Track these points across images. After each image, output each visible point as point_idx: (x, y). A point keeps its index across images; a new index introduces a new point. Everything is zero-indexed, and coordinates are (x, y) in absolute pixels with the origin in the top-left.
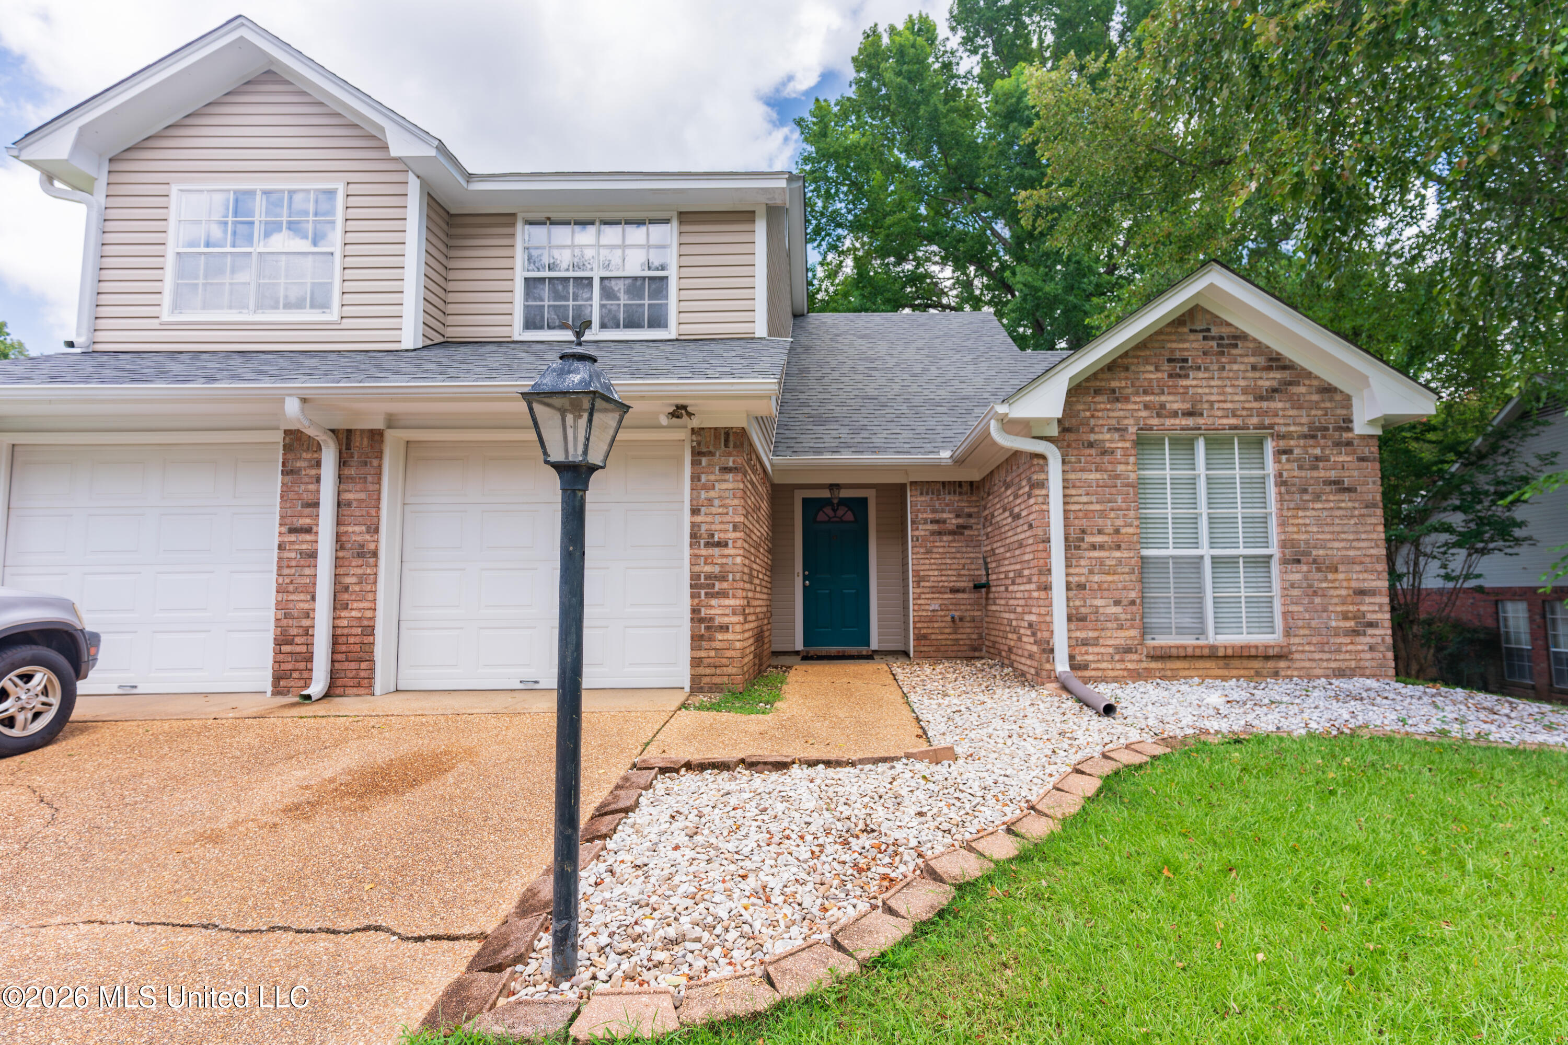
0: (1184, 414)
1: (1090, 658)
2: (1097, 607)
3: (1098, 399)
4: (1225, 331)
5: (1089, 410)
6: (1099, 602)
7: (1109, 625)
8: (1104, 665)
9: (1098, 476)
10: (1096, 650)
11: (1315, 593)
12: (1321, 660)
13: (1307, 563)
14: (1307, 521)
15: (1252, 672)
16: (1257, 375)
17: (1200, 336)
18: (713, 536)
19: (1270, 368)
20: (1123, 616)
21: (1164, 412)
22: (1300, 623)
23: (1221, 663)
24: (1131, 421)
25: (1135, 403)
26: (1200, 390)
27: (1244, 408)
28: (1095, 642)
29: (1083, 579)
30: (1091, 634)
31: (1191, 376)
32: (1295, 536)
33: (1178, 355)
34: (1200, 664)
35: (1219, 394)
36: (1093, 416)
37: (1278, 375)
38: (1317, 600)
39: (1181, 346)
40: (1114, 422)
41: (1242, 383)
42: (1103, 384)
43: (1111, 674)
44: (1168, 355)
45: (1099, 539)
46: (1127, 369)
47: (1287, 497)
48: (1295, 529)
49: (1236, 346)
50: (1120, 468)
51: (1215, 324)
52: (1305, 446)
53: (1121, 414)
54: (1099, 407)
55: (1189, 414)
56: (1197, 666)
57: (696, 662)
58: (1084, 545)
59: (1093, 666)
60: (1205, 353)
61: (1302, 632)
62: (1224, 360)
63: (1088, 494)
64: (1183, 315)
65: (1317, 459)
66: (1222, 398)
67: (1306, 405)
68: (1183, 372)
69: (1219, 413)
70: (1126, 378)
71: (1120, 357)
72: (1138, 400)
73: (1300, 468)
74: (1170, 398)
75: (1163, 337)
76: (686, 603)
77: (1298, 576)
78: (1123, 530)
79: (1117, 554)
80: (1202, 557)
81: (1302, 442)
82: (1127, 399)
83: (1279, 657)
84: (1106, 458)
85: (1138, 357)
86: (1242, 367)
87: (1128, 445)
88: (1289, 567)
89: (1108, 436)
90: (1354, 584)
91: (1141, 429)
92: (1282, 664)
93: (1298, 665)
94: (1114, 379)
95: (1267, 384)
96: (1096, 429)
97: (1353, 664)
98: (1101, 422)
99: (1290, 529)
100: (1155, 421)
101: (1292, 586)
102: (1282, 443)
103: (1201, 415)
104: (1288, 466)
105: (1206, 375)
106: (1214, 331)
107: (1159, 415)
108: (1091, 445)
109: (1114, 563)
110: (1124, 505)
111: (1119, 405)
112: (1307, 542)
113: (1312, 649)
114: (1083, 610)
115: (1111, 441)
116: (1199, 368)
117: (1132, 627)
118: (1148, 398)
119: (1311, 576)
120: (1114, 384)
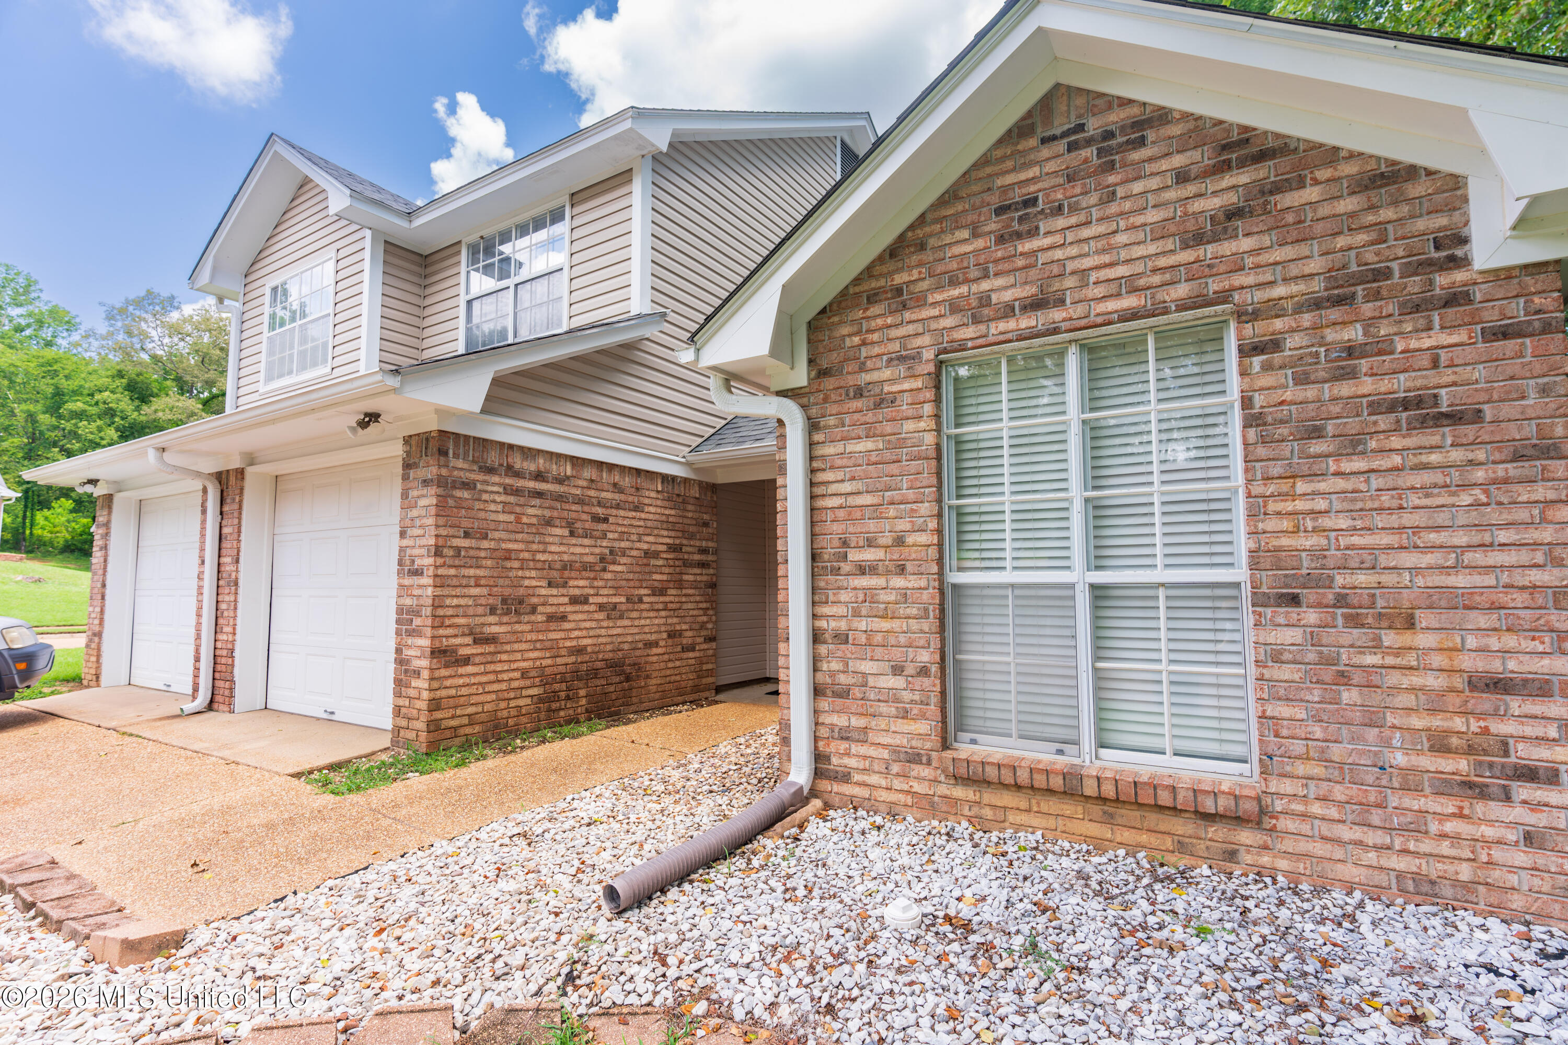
0: (1024, 309)
1: (852, 762)
2: (864, 675)
3: (875, 310)
4: (1115, 117)
5: (858, 333)
6: (867, 667)
7: (884, 708)
8: (874, 779)
9: (869, 445)
10: (863, 750)
11: (1343, 678)
12: (1359, 843)
13: (1319, 605)
14: (1321, 504)
15: (1169, 843)
16: (1191, 189)
17: (1061, 146)
18: (413, 561)
19: (1223, 167)
20: (907, 696)
21: (986, 311)
22: (1298, 747)
23: (1096, 810)
24: (926, 340)
25: (934, 304)
26: (1059, 254)
27: (1155, 271)
28: (862, 736)
29: (843, 625)
30: (856, 722)
31: (1042, 231)
32: (1285, 541)
33: (1017, 195)
34: (1051, 805)
35: (1098, 252)
36: (864, 343)
37: (1243, 178)
38: (1349, 696)
39: (1023, 176)
40: (896, 346)
41: (1153, 216)
42: (882, 282)
43: (884, 795)
44: (995, 200)
45: (869, 555)
47: (1261, 451)
48: (1286, 524)
49: (1141, 142)
50: (909, 426)
51: (1094, 111)
52: (1315, 327)
53: (910, 329)
54: (873, 324)
55: (1036, 305)
56: (1044, 807)
57: (397, 711)
58: (846, 567)
59: (857, 777)
60: (1070, 179)
61: (1301, 769)
62: (1112, 179)
63: (853, 478)
64: (1029, 114)
65: (1351, 351)
66: (1106, 259)
67: (1319, 228)
68: (1025, 227)
69: (1099, 291)
70: (920, 264)
71: (912, 227)
72: (938, 297)
73: (1302, 380)
74: (1000, 282)
75: (989, 170)
77: (1294, 635)
78: (910, 540)
79: (898, 582)
80: (1072, 586)
81: (1307, 319)
82: (921, 301)
83: (1238, 820)
84: (881, 414)
85: (939, 220)
86: (1154, 183)
87: (919, 384)
88: (1269, 611)
89: (887, 374)
90: (1467, 662)
91: (945, 351)
92: (1246, 836)
93: (1288, 845)
94: (899, 270)
95: (1216, 202)
96: (869, 364)
97: (1465, 872)
98: (877, 350)
99: (1271, 524)
100: (969, 332)
101: (1277, 657)
102: (1254, 331)
103: (1062, 302)
104: (1267, 380)
105: (1073, 220)
106: (1094, 126)
107: (976, 320)
108: (859, 393)
109: (892, 598)
110: (911, 495)
111: (908, 315)
112: (1319, 554)
113: (1333, 813)
114: (842, 679)
115: (891, 381)
116: (1058, 210)
117: (923, 716)
118: (956, 292)
119: (1329, 636)
120: (900, 279)
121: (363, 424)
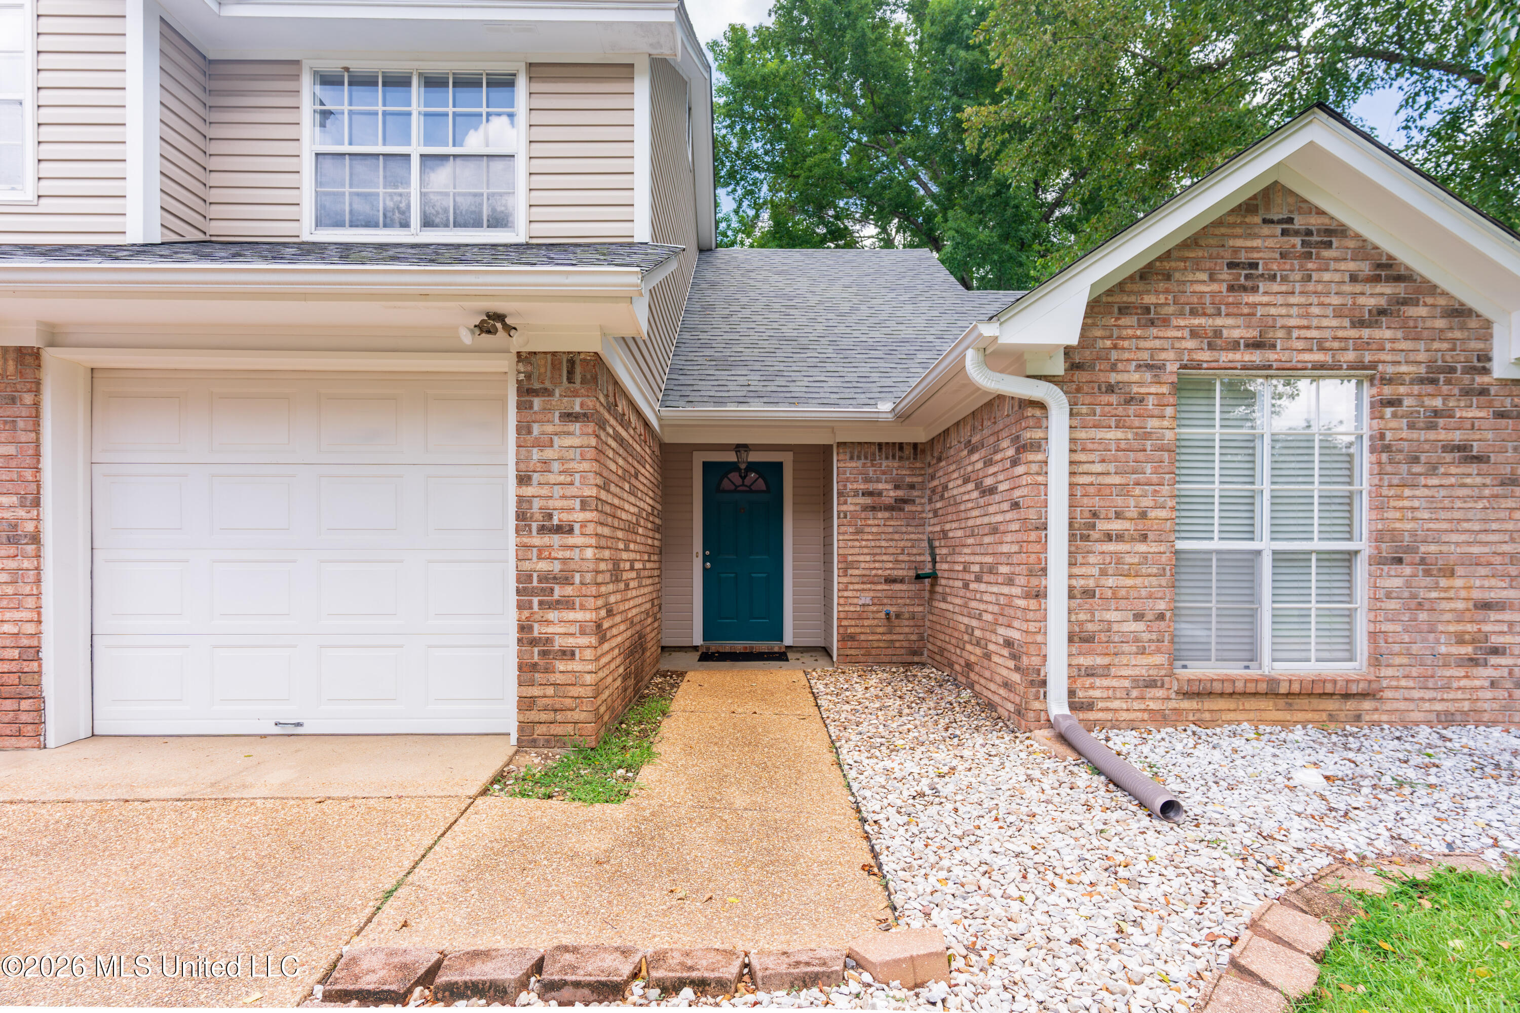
0: (1247, 346)
1: (1097, 693)
2: (1109, 622)
3: (1125, 321)
4: (1314, 222)
5: (1110, 337)
6: (1112, 616)
7: (1126, 648)
8: (1116, 704)
9: (1119, 434)
10: (1106, 682)
11: (1420, 607)
12: (1422, 699)
13: (1412, 564)
14: (1416, 503)
15: (1324, 716)
16: (1358, 288)
17: (1278, 229)
18: (550, 516)
19: (1376, 279)
20: (1146, 636)
21: (1219, 342)
22: (1396, 648)
23: (1281, 702)
24: (1171, 355)
25: (1178, 327)
26: (1273, 311)
27: (1335, 338)
28: (1105, 672)
29: (1091, 583)
30: (1100, 661)
31: (1261, 290)
32: (1398, 525)
33: (1243, 257)
34: (1251, 704)
35: (1300, 316)
36: (1115, 347)
37: (1387, 289)
38: (1423, 616)
39: (1249, 243)
40: (1146, 355)
41: (1335, 300)
42: (1132, 299)
43: (1124, 716)
44: (1228, 256)
45: (1116, 526)
46: (1168, 277)
47: (1389, 469)
48: (1398, 515)
49: (1329, 245)
50: (1152, 423)
51: (1300, 211)
52: (1419, 395)
53: (1157, 343)
54: (1125, 333)
55: (1256, 345)
56: (1247, 706)
57: (526, 704)
58: (1095, 535)
59: (1101, 705)
60: (1283, 256)
61: (1397, 660)
62: (1310, 265)
63: (1103, 461)
64: (1255, 197)
65: (1436, 413)
66: (1305, 322)
67: (1425, 334)
68: (1249, 284)
69: (1300, 345)
70: (1167, 291)
71: (1159, 259)
72: (1182, 323)
73: (1411, 426)
74: (1230, 321)
75: (1223, 230)
76: (510, 619)
77: (1398, 582)
78: (1152, 514)
79: (1142, 548)
80: (1259, 553)
81: (1416, 389)
82: (1165, 322)
83: (1364, 695)
84: (1132, 409)
85: (1185, 259)
86: (1337, 277)
87: (1165, 389)
88: (1386, 568)
89: (1136, 377)
90: (1476, 594)
91: (1184, 367)
92: (1367, 705)
93: (1388, 706)
94: (1148, 292)
95: (1372, 302)
96: (1120, 366)
97: (1467, 706)
98: (1126, 355)
99: (1391, 514)
100: (1206, 356)
101: (1388, 596)
102: (1388, 391)
103: (1274, 346)
104: (1394, 424)
105: (1284, 288)
106: (1299, 222)
107: (1211, 347)
108: (1111, 389)
109: (1136, 560)
110: (1155, 478)
111: (1154, 331)
112: (1413, 533)
113: (1411, 684)
114: (1090, 627)
115: (1140, 384)
116: (1273, 278)
117: (1158, 651)
118: (1196, 321)
119: (1416, 582)
120: (1149, 299)
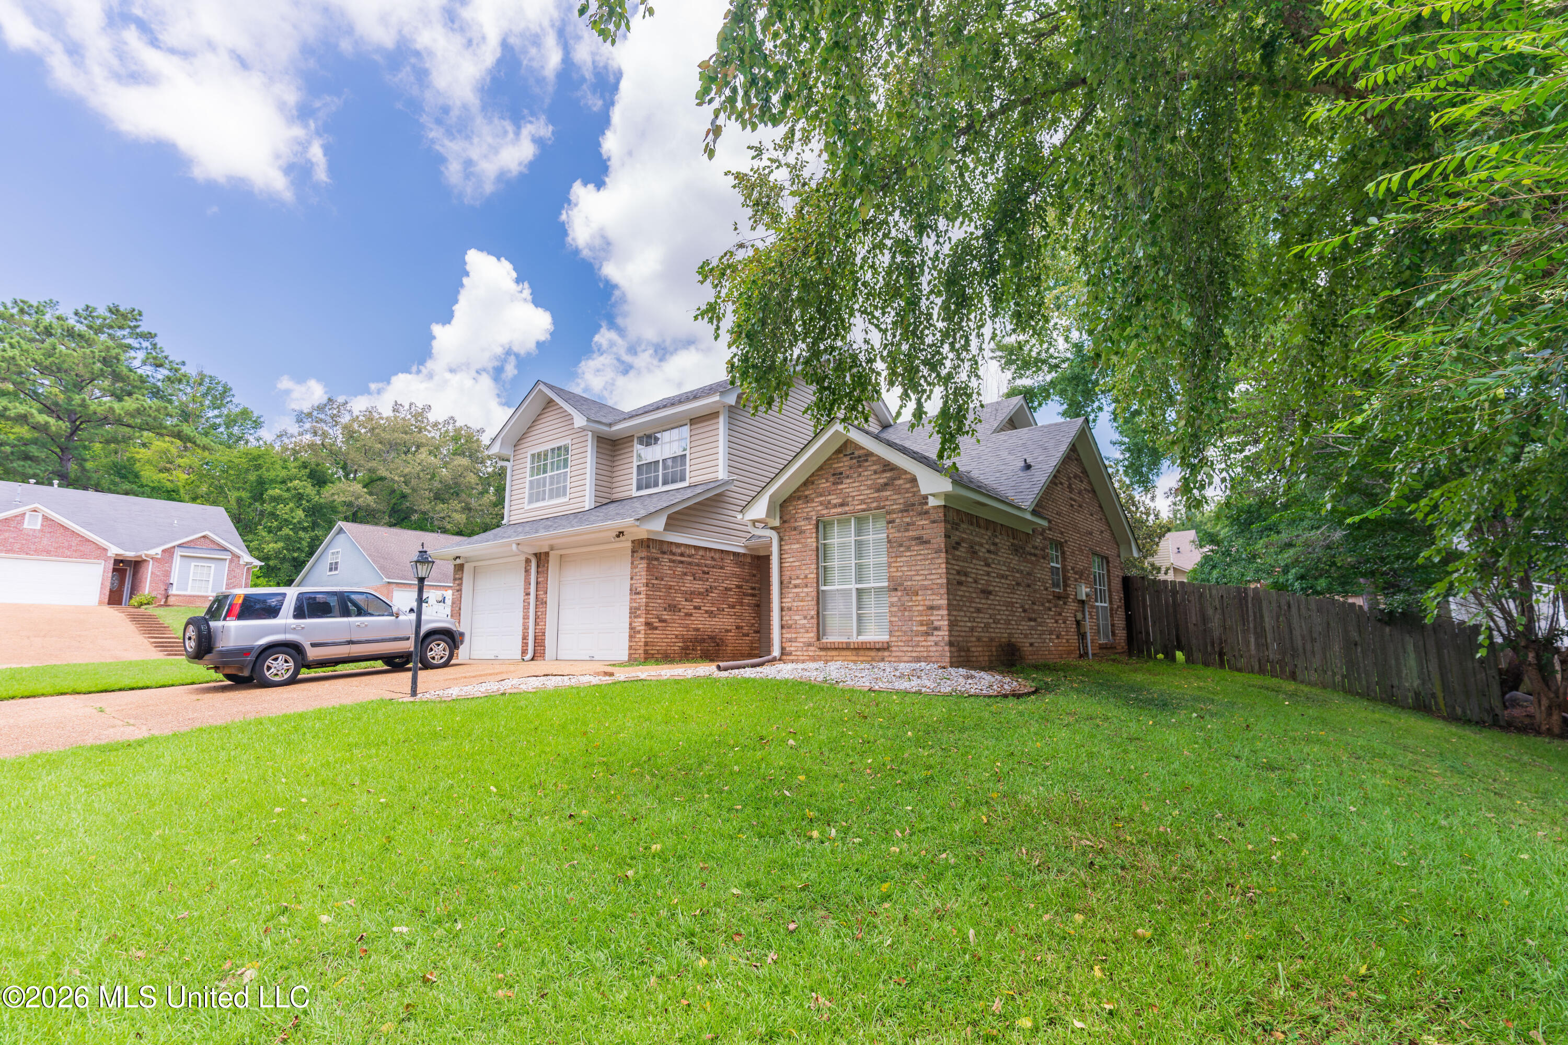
0: (840, 506)
1: (793, 649)
2: (795, 620)
3: (800, 502)
4: (861, 452)
5: (795, 509)
6: (797, 618)
7: (801, 630)
8: (799, 653)
9: (798, 546)
11: (905, 610)
12: (907, 651)
13: (901, 591)
14: (901, 564)
15: (870, 659)
16: (877, 476)
17: (848, 458)
19: (884, 471)
20: (808, 626)
21: (830, 506)
22: (896, 628)
24: (814, 513)
25: (816, 502)
26: (848, 490)
27: (869, 498)
28: (795, 640)
29: (789, 605)
30: (793, 636)
31: (844, 483)
32: (894, 574)
33: (838, 471)
34: (844, 653)
35: (857, 491)
36: (796, 513)
37: (888, 475)
38: (906, 614)
39: (839, 465)
40: (806, 515)
41: (869, 482)
42: (802, 493)
43: (801, 658)
44: (832, 471)
45: (797, 582)
46: (813, 483)
47: (890, 550)
48: (895, 570)
49: (867, 461)
50: (809, 540)
51: (856, 449)
52: (901, 517)
53: (810, 509)
54: (799, 507)
55: (842, 505)
57: (630, 648)
58: (790, 586)
59: (794, 654)
60: (851, 468)
61: (896, 634)
62: (860, 470)
63: (792, 557)
64: (841, 447)
65: (908, 524)
66: (859, 493)
67: (902, 491)
68: (840, 481)
69: (857, 503)
70: (813, 489)
71: (811, 477)
72: (817, 500)
73: (899, 531)
74: (833, 497)
75: (831, 462)
76: (627, 620)
77: (895, 599)
78: (809, 576)
79: (806, 590)
80: (852, 589)
81: (900, 515)
82: (812, 501)
83: (884, 649)
84: (801, 536)
85: (818, 476)
86: (869, 473)
87: (812, 527)
88: (891, 593)
89: (803, 523)
90: (927, 603)
91: (820, 517)
92: (886, 654)
93: (894, 654)
94: (807, 490)
95: (881, 481)
96: (798, 520)
97: (925, 654)
98: (800, 515)
99: (892, 570)
100: (825, 512)
101: (893, 605)
102: (889, 517)
103: (849, 505)
104: (892, 531)
105: (851, 481)
106: (857, 453)
107: (827, 508)
109: (804, 595)
110: (810, 562)
111: (809, 505)
112: (901, 577)
113: (902, 644)
114: (789, 622)
115: (804, 526)
116: (848, 477)
117: (813, 631)
118: (822, 499)
119: (902, 599)
120: (807, 493)
121: (618, 536)
